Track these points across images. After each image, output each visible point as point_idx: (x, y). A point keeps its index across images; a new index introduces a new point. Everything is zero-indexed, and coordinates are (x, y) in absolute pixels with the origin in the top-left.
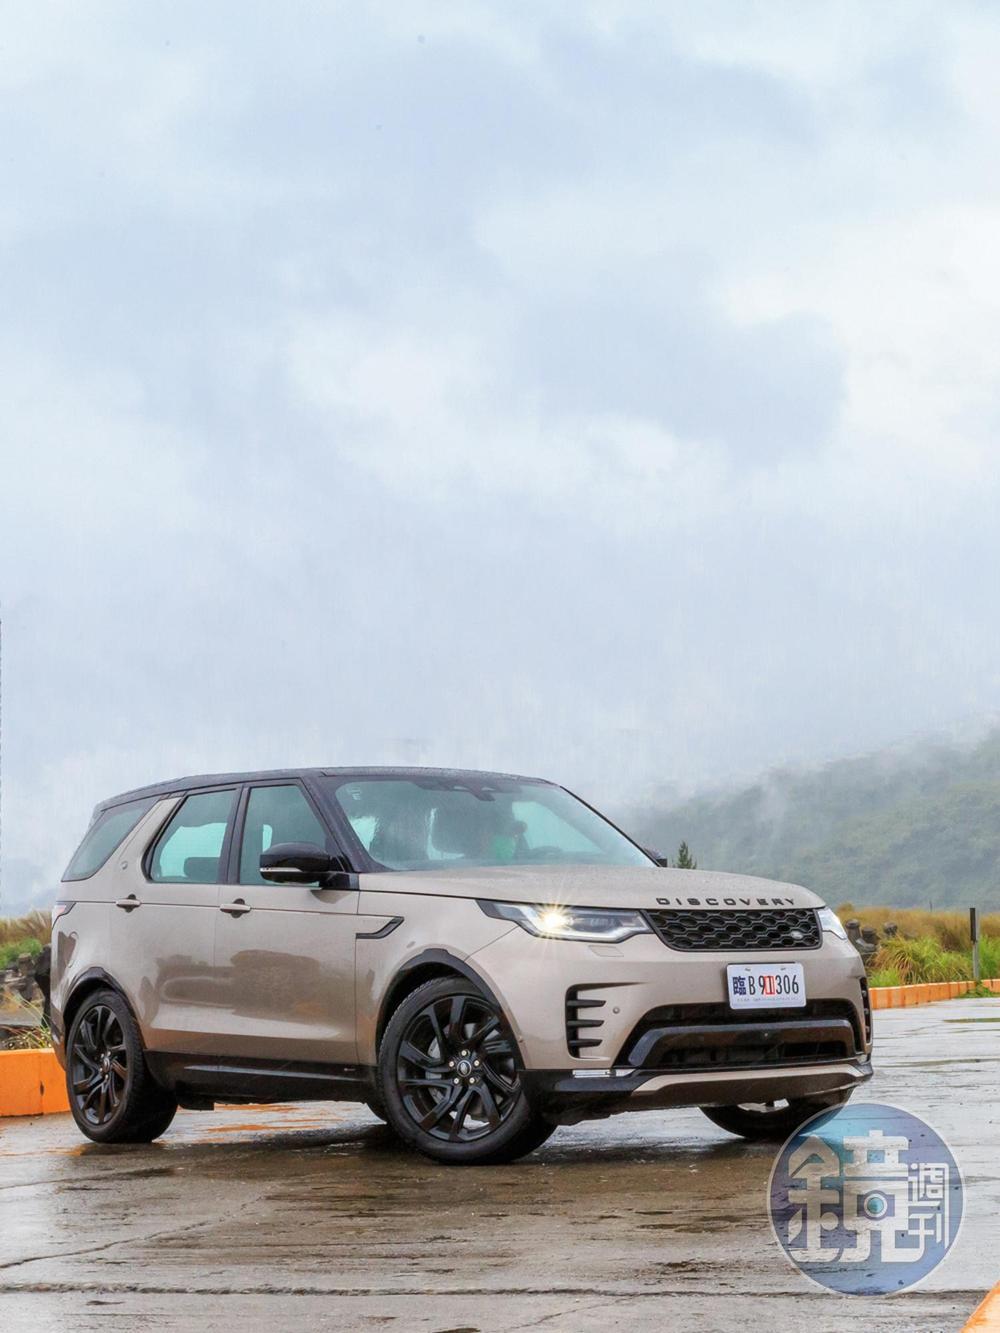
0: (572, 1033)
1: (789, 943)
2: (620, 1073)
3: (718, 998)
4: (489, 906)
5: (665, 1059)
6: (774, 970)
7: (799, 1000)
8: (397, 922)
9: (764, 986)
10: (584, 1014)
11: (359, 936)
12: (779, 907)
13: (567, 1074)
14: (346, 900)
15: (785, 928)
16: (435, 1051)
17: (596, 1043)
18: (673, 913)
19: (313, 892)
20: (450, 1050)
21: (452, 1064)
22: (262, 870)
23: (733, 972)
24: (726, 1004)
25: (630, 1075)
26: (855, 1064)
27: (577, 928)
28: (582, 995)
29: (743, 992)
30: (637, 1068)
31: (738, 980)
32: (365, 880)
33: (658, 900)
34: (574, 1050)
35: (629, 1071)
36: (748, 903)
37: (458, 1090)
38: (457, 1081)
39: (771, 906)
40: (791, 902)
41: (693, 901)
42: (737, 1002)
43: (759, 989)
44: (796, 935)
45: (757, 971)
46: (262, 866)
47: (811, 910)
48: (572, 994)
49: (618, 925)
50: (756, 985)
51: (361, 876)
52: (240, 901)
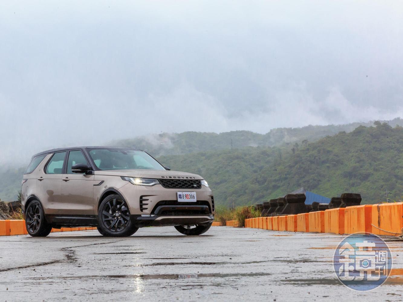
0: (141, 206)
1: (193, 187)
2: (152, 216)
3: (175, 199)
4: (123, 178)
5: (163, 213)
6: (189, 193)
7: (195, 200)
8: (102, 182)
9: (186, 197)
10: (144, 202)
11: (94, 185)
12: (191, 179)
13: (140, 216)
14: (92, 177)
15: (193, 184)
16: (110, 212)
17: (147, 209)
18: (165, 180)
19: (84, 175)
20: (114, 211)
21: (114, 214)
22: (72, 170)
23: (179, 193)
24: (177, 201)
25: (154, 216)
26: (209, 216)
27: (143, 183)
28: (144, 198)
29: (181, 198)
30: (156, 215)
31: (180, 195)
32: (96, 172)
33: (162, 177)
34: (142, 210)
35: (154, 215)
36: (183, 178)
37: (116, 220)
38: (116, 218)
39: (189, 179)
40: (194, 178)
41: (170, 177)
42: (180, 200)
43: (185, 197)
44: (195, 185)
45: (185, 193)
46: (72, 169)
47: (199, 180)
48: (141, 197)
49: (152, 182)
50: (184, 196)
51: (95, 172)
52: (67, 178)
